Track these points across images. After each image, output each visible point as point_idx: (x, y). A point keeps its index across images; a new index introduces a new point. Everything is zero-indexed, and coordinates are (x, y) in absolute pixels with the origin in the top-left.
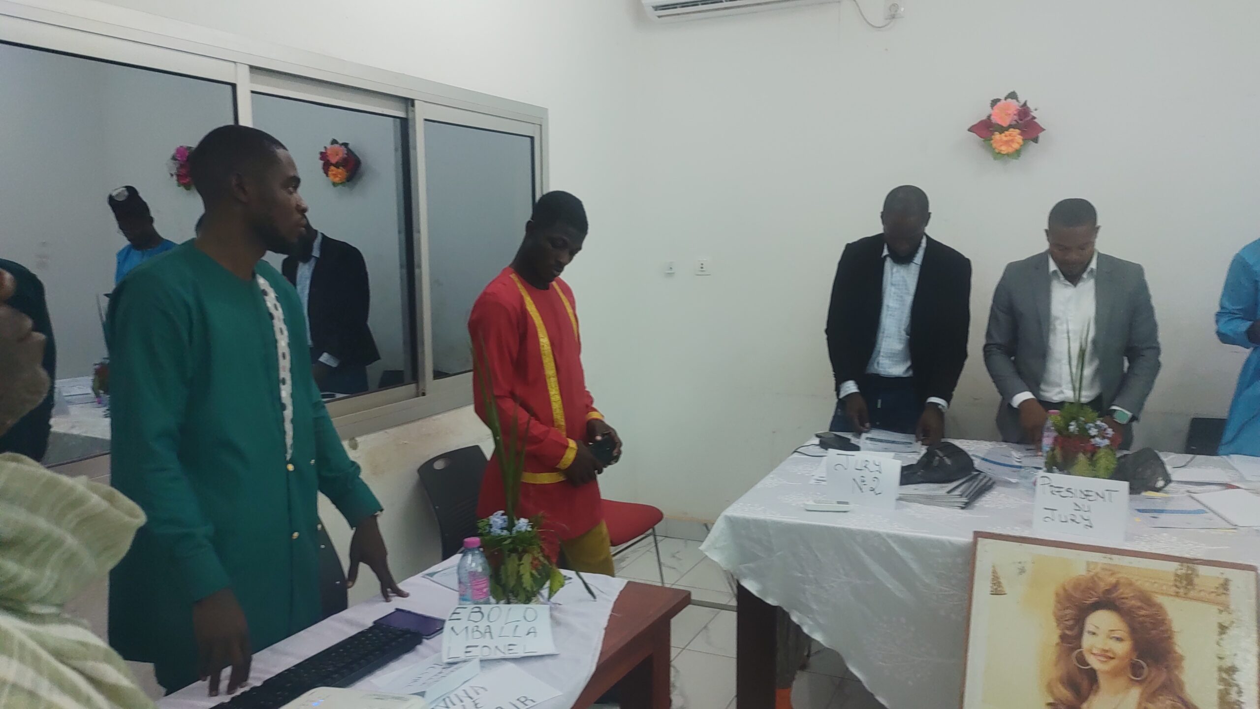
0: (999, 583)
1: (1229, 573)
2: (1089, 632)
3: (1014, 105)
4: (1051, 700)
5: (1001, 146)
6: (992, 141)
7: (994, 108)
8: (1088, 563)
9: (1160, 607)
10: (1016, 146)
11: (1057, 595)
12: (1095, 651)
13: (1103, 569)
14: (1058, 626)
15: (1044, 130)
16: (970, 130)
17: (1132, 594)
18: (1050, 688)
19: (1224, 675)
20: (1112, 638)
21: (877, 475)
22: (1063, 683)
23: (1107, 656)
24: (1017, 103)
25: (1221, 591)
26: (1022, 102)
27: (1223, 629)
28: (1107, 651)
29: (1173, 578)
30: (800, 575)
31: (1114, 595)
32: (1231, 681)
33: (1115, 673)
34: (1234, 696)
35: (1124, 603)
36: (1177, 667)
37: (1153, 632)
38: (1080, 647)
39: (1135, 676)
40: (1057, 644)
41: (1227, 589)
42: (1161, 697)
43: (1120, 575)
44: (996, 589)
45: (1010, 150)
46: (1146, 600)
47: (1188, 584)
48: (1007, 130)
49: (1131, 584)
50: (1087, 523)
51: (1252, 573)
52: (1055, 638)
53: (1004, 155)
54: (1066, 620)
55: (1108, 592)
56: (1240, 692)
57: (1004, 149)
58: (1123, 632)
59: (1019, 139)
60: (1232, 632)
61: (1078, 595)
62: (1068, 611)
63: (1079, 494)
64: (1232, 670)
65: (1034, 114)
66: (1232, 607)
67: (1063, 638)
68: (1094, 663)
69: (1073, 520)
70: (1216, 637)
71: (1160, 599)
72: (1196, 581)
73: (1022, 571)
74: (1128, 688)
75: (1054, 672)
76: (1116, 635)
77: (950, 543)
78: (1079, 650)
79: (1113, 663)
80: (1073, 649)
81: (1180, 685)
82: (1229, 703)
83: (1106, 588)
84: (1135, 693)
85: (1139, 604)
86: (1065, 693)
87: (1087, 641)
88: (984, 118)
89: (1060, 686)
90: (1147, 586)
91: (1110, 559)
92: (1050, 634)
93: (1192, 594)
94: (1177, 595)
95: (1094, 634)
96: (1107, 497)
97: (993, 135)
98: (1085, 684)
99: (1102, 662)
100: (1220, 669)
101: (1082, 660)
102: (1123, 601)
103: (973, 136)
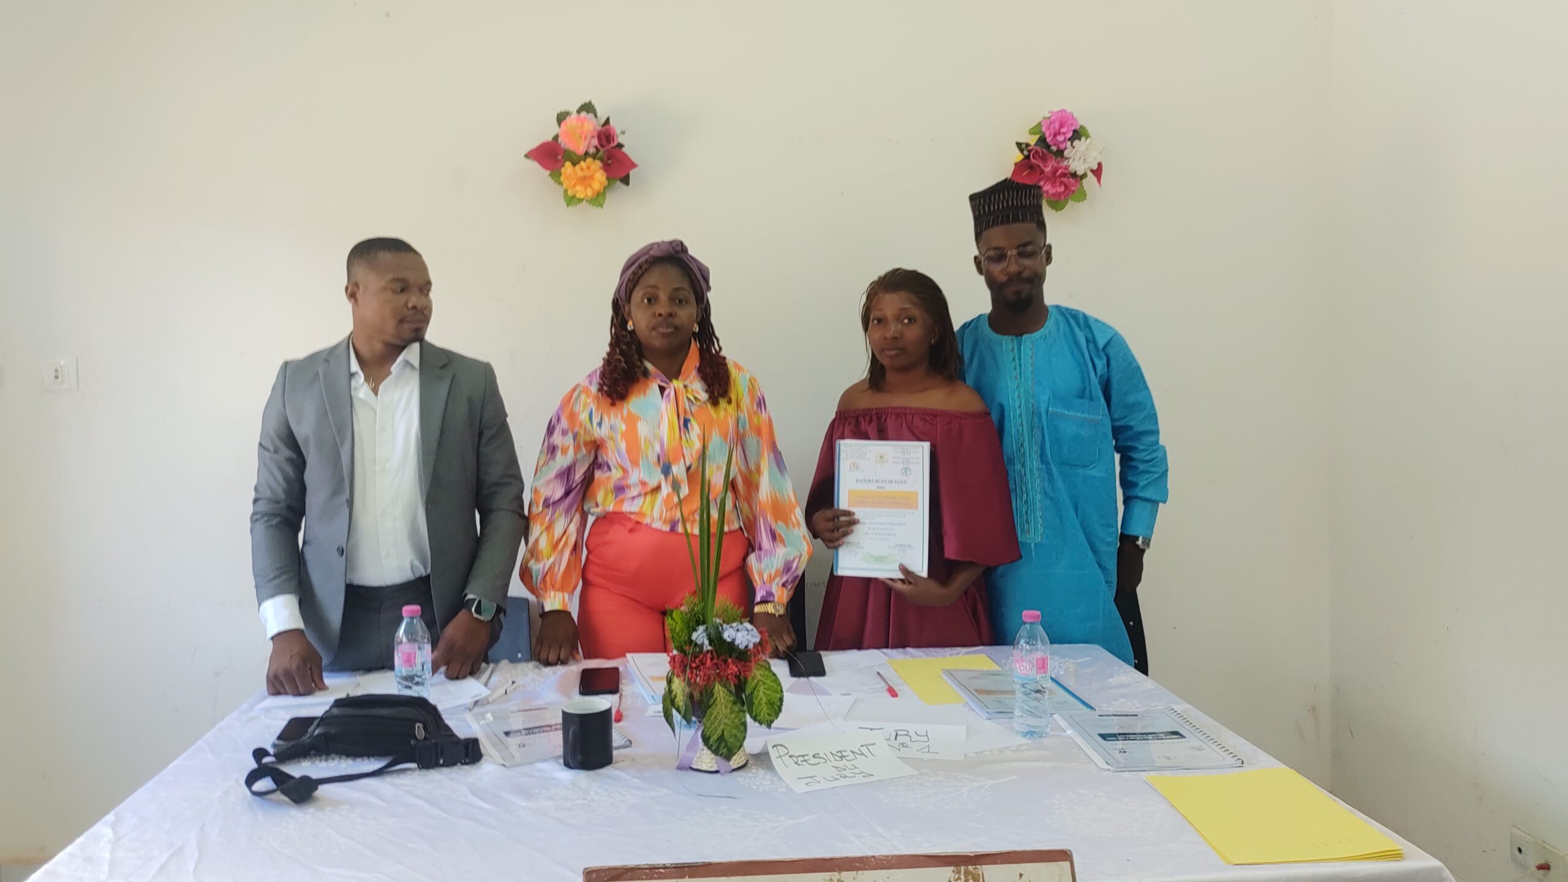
3: (591, 125)
5: (575, 185)
6: (562, 178)
7: (562, 124)
10: (597, 186)
15: (634, 165)
16: (526, 156)
24: (594, 120)
26: (603, 121)
45: (589, 192)
48: (585, 160)
53: (580, 200)
57: (580, 192)
59: (601, 176)
65: (621, 139)
88: (549, 138)
97: (563, 165)
103: (534, 166)
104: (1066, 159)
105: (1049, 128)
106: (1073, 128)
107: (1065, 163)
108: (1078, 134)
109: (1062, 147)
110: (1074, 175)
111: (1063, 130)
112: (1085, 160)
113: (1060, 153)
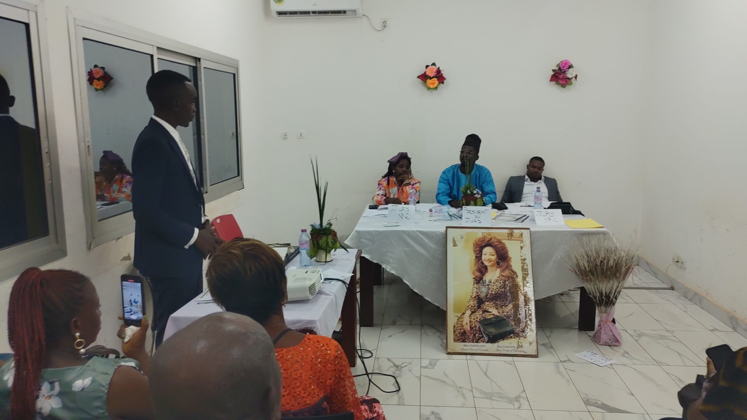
0: (455, 242)
1: (522, 231)
2: (484, 254)
3: (435, 69)
4: (474, 277)
5: (430, 85)
6: (426, 83)
7: (427, 69)
8: (482, 233)
9: (504, 244)
10: (436, 85)
11: (474, 244)
12: (486, 260)
13: (487, 234)
14: (475, 253)
15: (445, 79)
16: (418, 77)
17: (496, 241)
18: (473, 273)
19: (523, 261)
20: (490, 255)
21: (407, 212)
22: (477, 271)
23: (490, 261)
24: (435, 68)
25: (521, 237)
26: (438, 68)
27: (522, 248)
28: (489, 259)
29: (507, 234)
30: (385, 250)
31: (491, 242)
32: (525, 263)
33: (492, 266)
34: (525, 267)
35: (494, 244)
36: (510, 261)
37: (503, 252)
38: (481, 259)
39: (498, 266)
40: (475, 259)
41: (522, 236)
42: (506, 271)
43: (492, 235)
44: (454, 245)
45: (434, 87)
46: (500, 242)
47: (511, 236)
48: (432, 78)
49: (495, 238)
50: (479, 222)
51: (529, 230)
52: (474, 258)
53: (431, 89)
54: (477, 251)
55: (488, 241)
56: (527, 265)
57: (432, 86)
58: (494, 253)
59: (437, 82)
60: (524, 248)
61: (480, 243)
62: (478, 249)
63: (476, 212)
64: (525, 260)
65: (442, 72)
66: (524, 241)
67: (476, 257)
68: (486, 263)
69: (475, 221)
70: (520, 251)
71: (504, 241)
72: (514, 234)
73: (462, 238)
74: (496, 269)
75: (474, 268)
76: (492, 254)
77: (439, 232)
78: (481, 260)
79: (492, 262)
80: (480, 260)
81: (511, 266)
82: (524, 269)
83: (488, 240)
84: (498, 270)
85: (498, 244)
86: (478, 274)
87: (483, 257)
88: (423, 73)
89: (477, 272)
90: (500, 238)
91: (489, 231)
92: (473, 256)
93: (513, 238)
94: (508, 239)
95: (485, 254)
96: (485, 212)
97: (427, 80)
98: (484, 270)
99: (489, 263)
100: (521, 260)
101: (482, 263)
102: (494, 243)
103: (419, 80)
104: (567, 74)
105: (561, 65)
106: (569, 65)
107: (566, 75)
108: (570, 67)
109: (566, 70)
110: (568, 78)
111: (566, 66)
112: (571, 75)
113: (565, 72)
